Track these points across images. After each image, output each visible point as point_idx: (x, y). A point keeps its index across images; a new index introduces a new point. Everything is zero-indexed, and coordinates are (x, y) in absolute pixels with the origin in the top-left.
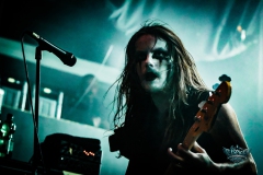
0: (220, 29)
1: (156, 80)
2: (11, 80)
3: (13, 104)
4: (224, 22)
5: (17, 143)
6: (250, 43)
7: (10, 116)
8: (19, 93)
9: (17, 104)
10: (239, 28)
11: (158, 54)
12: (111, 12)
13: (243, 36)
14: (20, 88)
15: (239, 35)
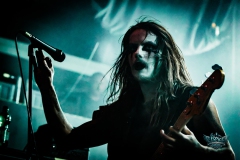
0: (196, 27)
1: (144, 70)
2: (6, 75)
3: (8, 97)
4: (199, 20)
5: (12, 133)
6: (223, 39)
7: (6, 108)
8: (14, 87)
9: (12, 98)
10: (214, 25)
11: (148, 47)
12: (96, 12)
13: (217, 32)
14: (14, 82)
15: (213, 31)
